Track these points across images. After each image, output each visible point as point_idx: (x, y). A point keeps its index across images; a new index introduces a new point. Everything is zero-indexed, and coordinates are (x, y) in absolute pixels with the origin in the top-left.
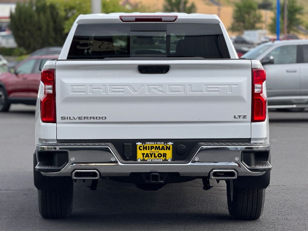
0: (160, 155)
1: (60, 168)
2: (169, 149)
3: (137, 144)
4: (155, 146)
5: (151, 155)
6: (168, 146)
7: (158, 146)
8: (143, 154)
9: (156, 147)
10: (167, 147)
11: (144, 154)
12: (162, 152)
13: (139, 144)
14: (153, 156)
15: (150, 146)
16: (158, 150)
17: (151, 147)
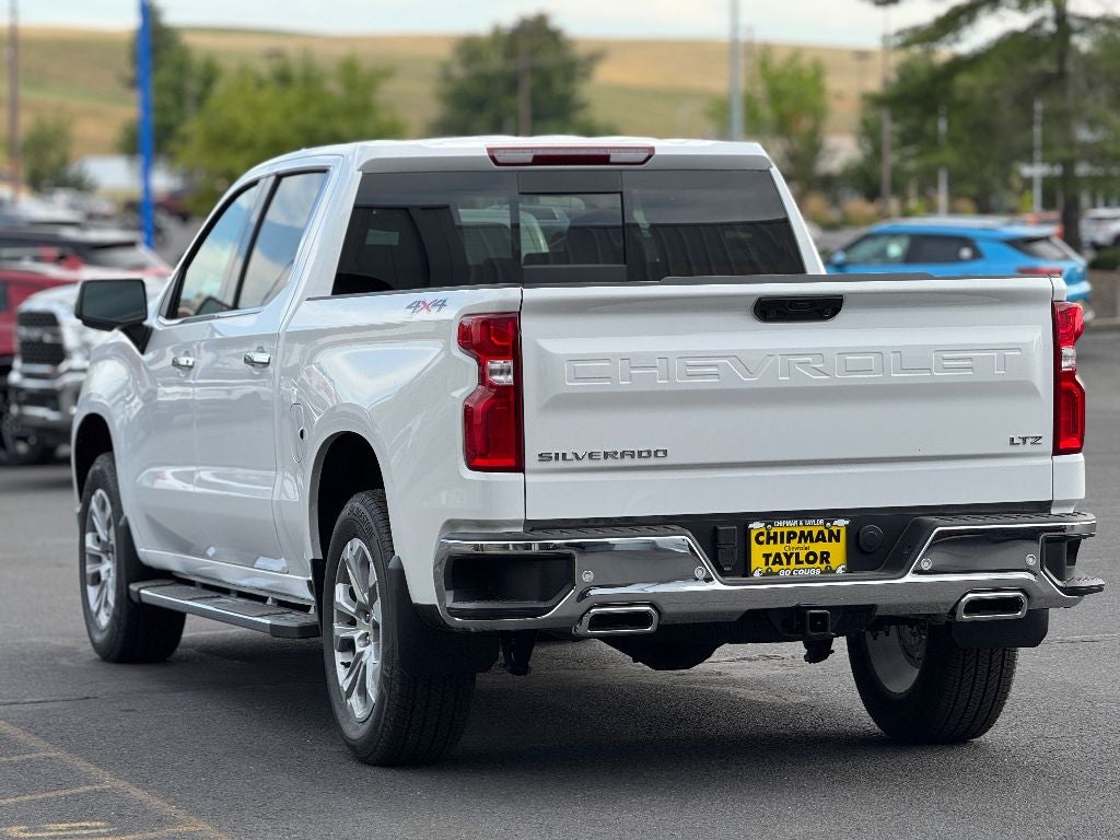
0: (811, 558)
1: (548, 604)
2: (838, 540)
3: (751, 526)
4: (798, 531)
5: (788, 557)
6: (835, 530)
7: (806, 530)
8: (767, 556)
9: (802, 533)
10: (831, 533)
11: (770, 555)
12: (818, 548)
13: (757, 526)
14: (793, 559)
15: (786, 530)
16: (806, 541)
17: (789, 533)
